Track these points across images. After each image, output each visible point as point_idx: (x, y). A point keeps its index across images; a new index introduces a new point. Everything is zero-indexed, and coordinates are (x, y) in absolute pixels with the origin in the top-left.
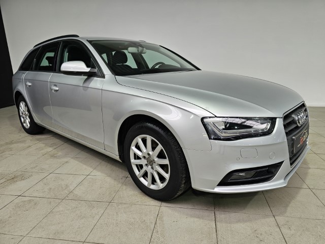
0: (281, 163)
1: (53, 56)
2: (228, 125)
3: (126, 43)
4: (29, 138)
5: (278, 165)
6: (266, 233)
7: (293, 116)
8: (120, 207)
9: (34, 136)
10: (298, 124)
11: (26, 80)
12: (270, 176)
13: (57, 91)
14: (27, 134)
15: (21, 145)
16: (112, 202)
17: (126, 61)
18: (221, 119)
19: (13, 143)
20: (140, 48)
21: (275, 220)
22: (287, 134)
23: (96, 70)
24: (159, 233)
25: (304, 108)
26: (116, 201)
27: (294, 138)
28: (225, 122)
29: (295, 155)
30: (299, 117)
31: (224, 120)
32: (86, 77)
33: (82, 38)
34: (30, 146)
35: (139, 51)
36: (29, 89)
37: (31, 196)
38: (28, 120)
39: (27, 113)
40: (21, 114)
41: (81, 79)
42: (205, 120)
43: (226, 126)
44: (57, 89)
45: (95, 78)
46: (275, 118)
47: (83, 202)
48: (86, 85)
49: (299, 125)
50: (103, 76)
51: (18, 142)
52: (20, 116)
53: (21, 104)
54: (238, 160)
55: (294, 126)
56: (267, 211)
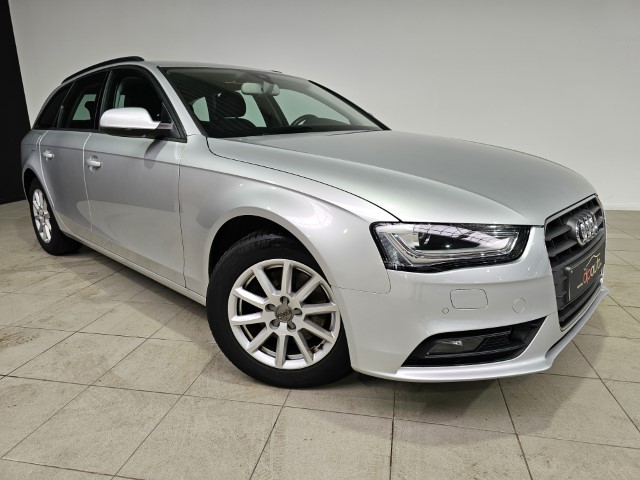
0: (541, 321)
1: (93, 100)
2: (427, 240)
3: (239, 74)
4: (49, 260)
5: (532, 327)
6: (495, 470)
7: (569, 223)
8: (200, 405)
9: (59, 257)
10: (579, 239)
11: (45, 147)
12: (514, 348)
13: (97, 168)
14: (45, 254)
15: (29, 275)
16: (187, 393)
17: (243, 112)
18: (410, 227)
19: (15, 271)
20: (267, 85)
21: (519, 443)
22: (553, 261)
23: (170, 126)
24: (271, 462)
25: (596, 209)
26: (195, 393)
27: (568, 269)
28: (420, 234)
29: (572, 305)
30: (582, 225)
31: (418, 228)
32: (152, 140)
33: (149, 63)
34: (46, 278)
35: (265, 90)
36: (50, 165)
37: (28, 376)
38: (48, 228)
39: (46, 213)
40: (36, 214)
41: (143, 143)
42: (379, 229)
43: (421, 241)
44: (98, 164)
45: (169, 143)
46: (528, 228)
47: (127, 392)
48: (150, 156)
49: (582, 244)
50: (183, 139)
51: (26, 269)
52: (33, 218)
53: (36, 194)
54: (444, 314)
55: (570, 245)
56: (504, 423)
